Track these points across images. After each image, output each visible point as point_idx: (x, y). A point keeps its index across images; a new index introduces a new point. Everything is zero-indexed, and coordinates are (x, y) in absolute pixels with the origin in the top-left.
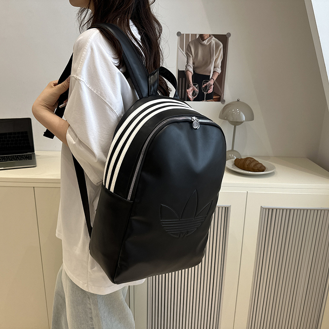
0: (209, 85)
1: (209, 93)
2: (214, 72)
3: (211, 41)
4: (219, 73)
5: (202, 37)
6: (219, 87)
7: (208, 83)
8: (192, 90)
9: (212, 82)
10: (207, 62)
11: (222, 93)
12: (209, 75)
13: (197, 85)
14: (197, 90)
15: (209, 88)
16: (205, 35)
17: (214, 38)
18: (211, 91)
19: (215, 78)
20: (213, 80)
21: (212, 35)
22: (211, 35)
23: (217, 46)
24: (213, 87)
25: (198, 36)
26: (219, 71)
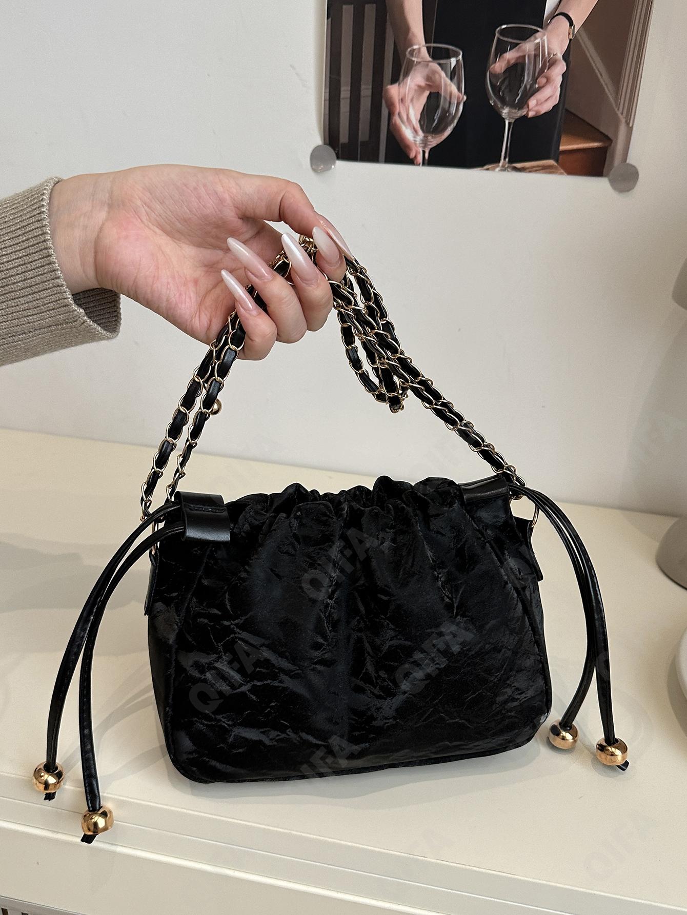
1: (531, 114)
6: (604, 79)
7: (528, 47)
8: (421, 89)
13: (456, 55)
14: (453, 88)
15: (535, 80)
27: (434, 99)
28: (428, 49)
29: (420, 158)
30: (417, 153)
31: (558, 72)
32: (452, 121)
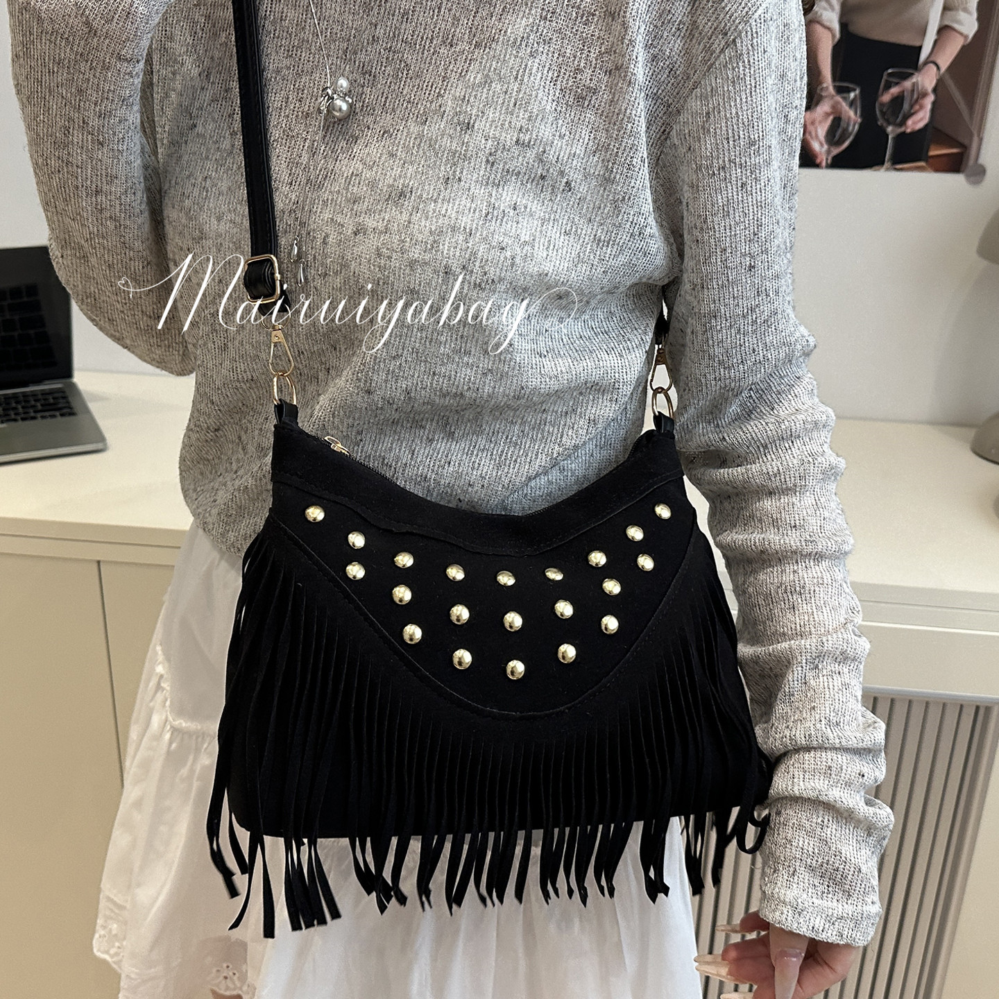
0: (913, 91)
1: (909, 131)
2: (943, 30)
4: (966, 37)
6: (962, 106)
7: (908, 84)
8: (827, 114)
9: (926, 80)
11: (975, 132)
12: (918, 44)
14: (852, 113)
15: (912, 106)
18: (919, 120)
19: (945, 60)
20: (935, 68)
24: (934, 103)
26: (968, 24)
27: (837, 121)
28: (835, 87)
29: (824, 164)
30: (823, 160)
31: (929, 101)
32: (849, 137)
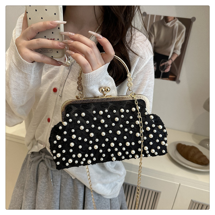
0: (167, 64)
1: (165, 72)
2: (174, 53)
3: (175, 24)
4: (178, 55)
5: (166, 19)
6: (176, 68)
7: (166, 63)
9: (170, 62)
10: (168, 43)
11: (178, 74)
12: (168, 55)
15: (166, 67)
16: (169, 18)
17: (178, 21)
18: (168, 70)
19: (174, 59)
21: (177, 18)
22: (175, 18)
23: (180, 29)
24: (171, 67)
25: (162, 18)
26: (178, 53)
